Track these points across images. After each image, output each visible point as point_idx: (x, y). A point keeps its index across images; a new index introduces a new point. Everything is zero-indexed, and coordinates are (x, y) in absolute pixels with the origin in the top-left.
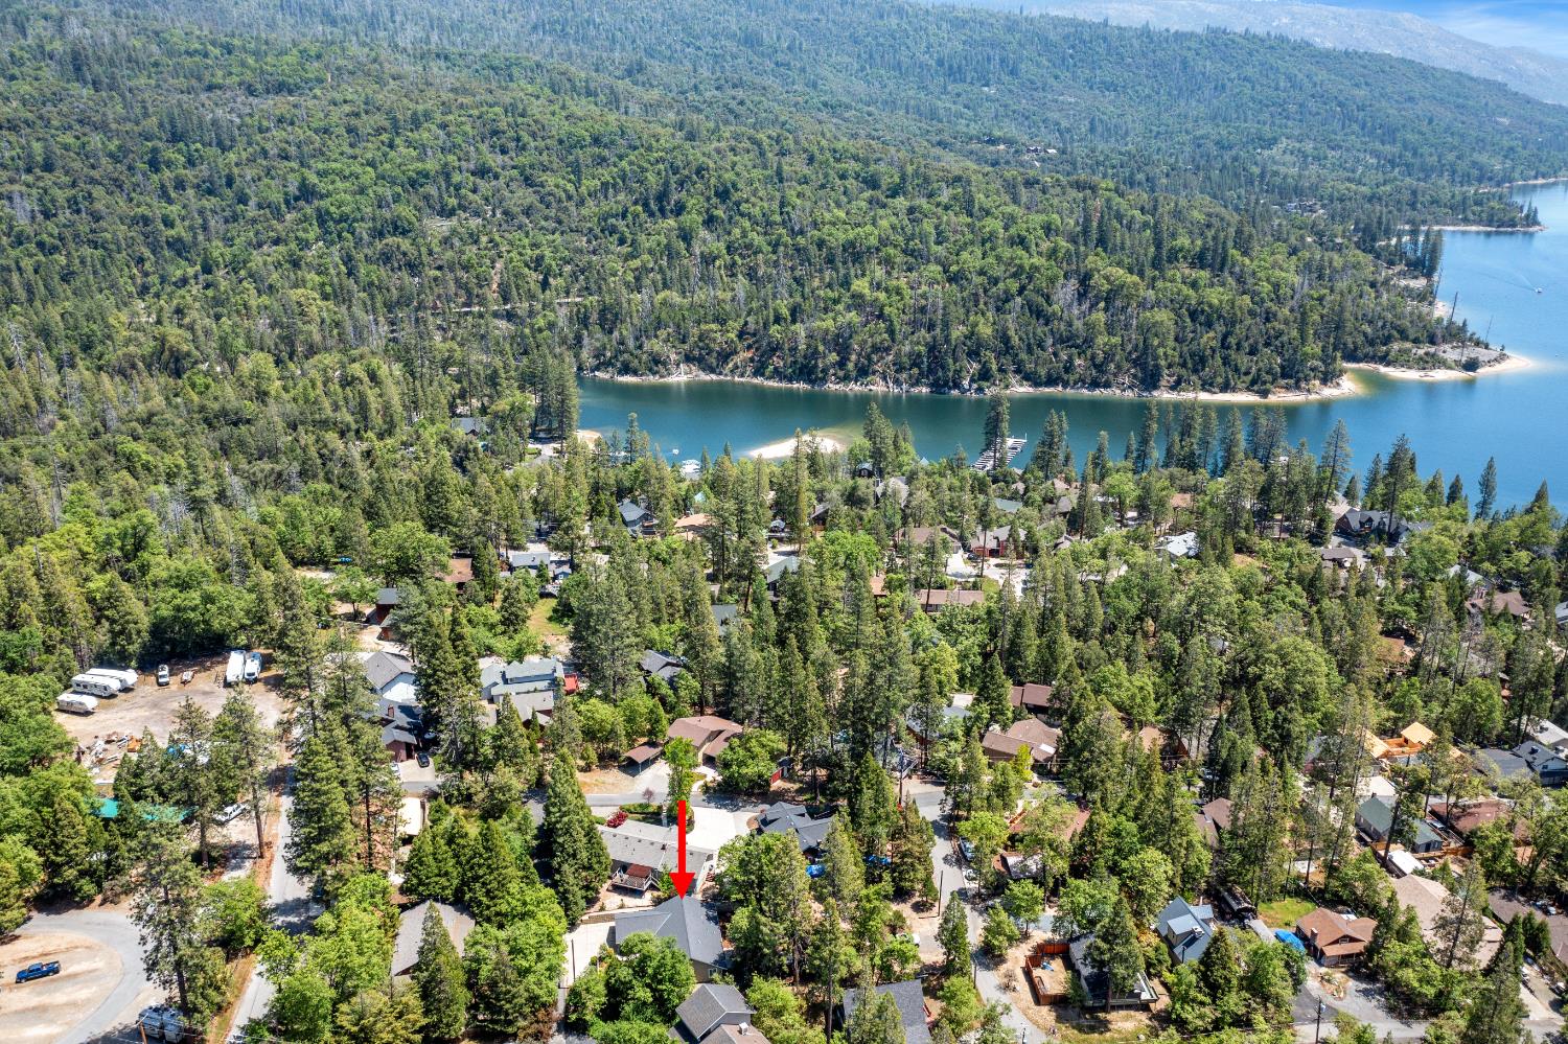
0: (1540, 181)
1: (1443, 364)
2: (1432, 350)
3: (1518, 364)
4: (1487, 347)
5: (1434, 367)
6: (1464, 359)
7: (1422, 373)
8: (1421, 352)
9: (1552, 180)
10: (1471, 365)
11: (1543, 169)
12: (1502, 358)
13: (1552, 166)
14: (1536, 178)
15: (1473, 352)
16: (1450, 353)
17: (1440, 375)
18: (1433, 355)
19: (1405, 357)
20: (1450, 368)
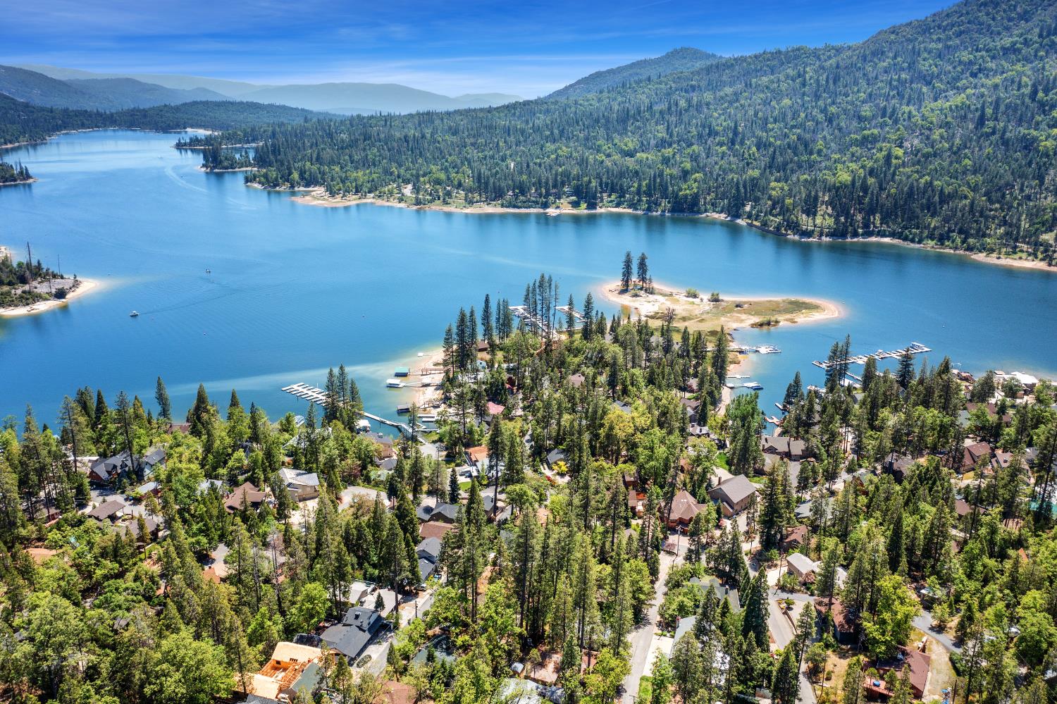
0: (9, 146)
1: (38, 298)
2: (27, 288)
3: (89, 287)
4: (62, 278)
5: (34, 302)
6: (54, 291)
7: (28, 308)
8: (19, 292)
9: (17, 144)
10: (61, 294)
11: (8, 137)
12: (76, 284)
13: (13, 135)
14: (6, 144)
15: (57, 284)
16: (42, 288)
17: (41, 307)
18: (29, 292)
19: (8, 299)
20: (46, 299)
